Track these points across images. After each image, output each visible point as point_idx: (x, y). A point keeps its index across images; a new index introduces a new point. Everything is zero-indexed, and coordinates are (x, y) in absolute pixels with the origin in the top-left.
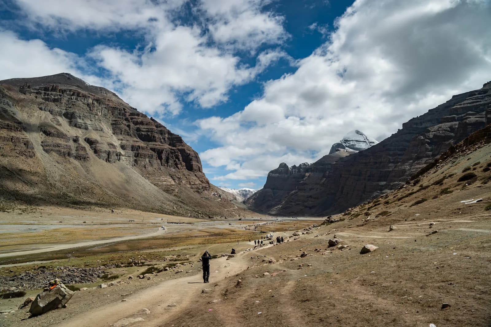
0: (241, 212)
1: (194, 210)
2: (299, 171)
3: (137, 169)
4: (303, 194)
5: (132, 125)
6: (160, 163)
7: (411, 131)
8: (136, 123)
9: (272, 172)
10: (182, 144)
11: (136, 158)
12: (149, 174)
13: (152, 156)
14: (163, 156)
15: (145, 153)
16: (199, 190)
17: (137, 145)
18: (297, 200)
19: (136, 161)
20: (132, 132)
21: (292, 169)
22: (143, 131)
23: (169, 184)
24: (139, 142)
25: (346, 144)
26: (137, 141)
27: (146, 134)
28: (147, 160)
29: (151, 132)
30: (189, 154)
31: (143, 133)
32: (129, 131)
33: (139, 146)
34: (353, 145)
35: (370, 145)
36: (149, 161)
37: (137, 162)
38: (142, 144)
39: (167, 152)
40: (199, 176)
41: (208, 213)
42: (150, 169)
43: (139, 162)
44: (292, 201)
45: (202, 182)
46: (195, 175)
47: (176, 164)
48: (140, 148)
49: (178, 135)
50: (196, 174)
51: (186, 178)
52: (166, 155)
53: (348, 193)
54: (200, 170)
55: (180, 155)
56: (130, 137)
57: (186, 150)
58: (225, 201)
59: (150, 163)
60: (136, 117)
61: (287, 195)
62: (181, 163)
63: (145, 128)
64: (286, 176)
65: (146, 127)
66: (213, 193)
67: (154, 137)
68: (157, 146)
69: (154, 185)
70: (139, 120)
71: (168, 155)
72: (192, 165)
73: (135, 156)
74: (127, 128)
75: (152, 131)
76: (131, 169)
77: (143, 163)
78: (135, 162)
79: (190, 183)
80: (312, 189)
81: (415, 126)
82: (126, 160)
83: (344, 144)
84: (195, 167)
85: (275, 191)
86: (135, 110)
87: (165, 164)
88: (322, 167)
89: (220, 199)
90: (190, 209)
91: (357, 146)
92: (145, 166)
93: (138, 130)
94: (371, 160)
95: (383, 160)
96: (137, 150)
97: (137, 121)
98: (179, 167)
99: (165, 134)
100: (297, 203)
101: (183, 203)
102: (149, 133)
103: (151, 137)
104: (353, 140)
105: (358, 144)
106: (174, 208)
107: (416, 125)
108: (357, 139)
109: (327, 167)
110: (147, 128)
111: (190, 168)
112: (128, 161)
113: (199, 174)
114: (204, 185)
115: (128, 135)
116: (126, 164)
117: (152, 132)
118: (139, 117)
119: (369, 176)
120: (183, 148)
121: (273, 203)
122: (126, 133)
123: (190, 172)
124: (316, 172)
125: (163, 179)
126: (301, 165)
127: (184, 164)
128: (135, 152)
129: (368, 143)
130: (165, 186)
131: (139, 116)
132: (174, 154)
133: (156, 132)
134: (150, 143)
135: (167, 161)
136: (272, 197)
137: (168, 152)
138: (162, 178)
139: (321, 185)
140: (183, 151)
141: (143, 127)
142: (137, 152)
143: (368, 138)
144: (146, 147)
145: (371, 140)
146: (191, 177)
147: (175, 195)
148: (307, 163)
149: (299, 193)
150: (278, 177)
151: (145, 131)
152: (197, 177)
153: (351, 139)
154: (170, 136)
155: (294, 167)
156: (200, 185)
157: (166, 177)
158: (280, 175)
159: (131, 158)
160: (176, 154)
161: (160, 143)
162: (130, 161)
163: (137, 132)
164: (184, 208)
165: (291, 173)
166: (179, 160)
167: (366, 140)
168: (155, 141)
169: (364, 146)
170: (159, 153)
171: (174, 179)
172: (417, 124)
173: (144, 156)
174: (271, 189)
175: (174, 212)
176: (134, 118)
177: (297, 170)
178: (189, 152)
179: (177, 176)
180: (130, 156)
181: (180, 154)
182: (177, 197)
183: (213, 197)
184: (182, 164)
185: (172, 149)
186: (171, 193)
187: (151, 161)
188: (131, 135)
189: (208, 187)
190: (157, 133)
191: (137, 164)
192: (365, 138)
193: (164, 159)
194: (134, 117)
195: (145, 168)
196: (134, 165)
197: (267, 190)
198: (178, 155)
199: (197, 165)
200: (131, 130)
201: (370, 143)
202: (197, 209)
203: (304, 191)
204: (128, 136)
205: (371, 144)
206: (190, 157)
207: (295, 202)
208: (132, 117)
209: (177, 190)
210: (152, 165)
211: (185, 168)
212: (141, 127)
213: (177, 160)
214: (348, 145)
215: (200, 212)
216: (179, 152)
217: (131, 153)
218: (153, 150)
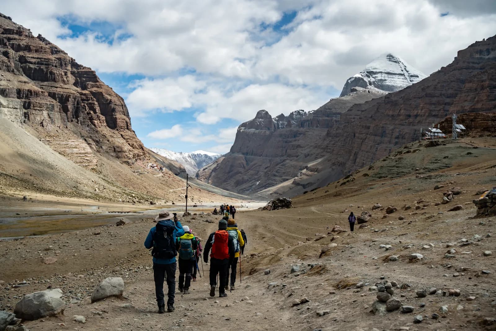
0: (194, 193)
1: (124, 193)
2: (289, 125)
3: (30, 128)
4: (293, 163)
5: (11, 52)
6: (66, 117)
7: (471, 65)
8: (18, 48)
9: (244, 125)
10: (97, 83)
11: (26, 111)
12: (50, 136)
13: (53, 106)
14: (69, 107)
15: (40, 102)
16: (129, 160)
17: (27, 88)
18: (284, 173)
19: (26, 115)
20: (13, 64)
21: (278, 121)
22: (31, 63)
23: (83, 151)
24: (28, 83)
25: (369, 79)
26: (25, 82)
27: (38, 68)
28: (45, 113)
29: (46, 65)
30: (111, 101)
31: (32, 66)
32: (9, 63)
33: (30, 91)
34: (381, 80)
35: (411, 81)
36: (48, 115)
37: (29, 116)
38: (32, 86)
39: (75, 99)
40: (128, 137)
41: (145, 196)
42: (50, 127)
43: (32, 117)
44: (277, 174)
45: (132, 146)
46: (122, 135)
47: (91, 119)
48: (31, 95)
49: (90, 68)
50: (122, 133)
51: (108, 141)
52: (74, 105)
53: (363, 163)
54: (128, 126)
55: (96, 103)
56: (13, 74)
57: (104, 94)
58: (169, 177)
59: (50, 118)
60: (17, 37)
61: (269, 165)
62: (98, 117)
63: (35, 58)
64: (268, 132)
65: (35, 55)
66: (150, 164)
67: (51, 73)
68: (58, 90)
69: (60, 153)
70: (23, 43)
71: (78, 104)
72: (116, 118)
73: (24, 107)
74: (5, 59)
75: (47, 63)
76: (20, 128)
77: (39, 119)
78: (25, 117)
79: (115, 149)
80: (308, 155)
81: (478, 56)
82: (10, 113)
83: (366, 79)
84: (120, 123)
85: (248, 157)
86: (7, 21)
87: (73, 120)
88: (327, 118)
89: (161, 174)
90: (119, 190)
91: (388, 83)
92: (42, 123)
93: (22, 60)
94: (402, 111)
95: (420, 111)
96: (27, 97)
97: (19, 45)
98: (96, 124)
99: (65, 64)
100: (284, 177)
101: (106, 181)
102: (43, 67)
103: (47, 73)
104: (381, 72)
105: (390, 79)
106: (95, 190)
107: (480, 55)
108: (388, 71)
109: (334, 118)
110: (38, 58)
111: (112, 124)
112: (14, 116)
113: (127, 133)
114: (136, 151)
115: (9, 71)
116: (10, 120)
117: (48, 65)
118: (22, 38)
119: (397, 138)
120: (100, 90)
121: (246, 177)
122: (4, 68)
123: (113, 131)
124: (317, 127)
125: (73, 143)
126: (292, 114)
127: (103, 118)
128: (23, 100)
129: (408, 77)
130: (76, 155)
131: (21, 35)
132: (86, 102)
133: (54, 64)
134: (46, 83)
135: (76, 115)
136: (244, 167)
137: (77, 100)
138: (70, 143)
139: (322, 148)
140: (98, 96)
141: (30, 56)
142: (27, 101)
143: (407, 69)
144: (42, 92)
145: (413, 72)
146: (116, 139)
147: (92, 169)
148: (303, 111)
149: (288, 161)
150: (254, 133)
151: (35, 63)
152: (124, 139)
153: (378, 71)
154: (75, 70)
155: (281, 117)
156: (131, 153)
157: (77, 141)
158: (257, 131)
159: (18, 110)
160: (90, 101)
161: (62, 85)
162: (17, 115)
163: (22, 63)
164: (109, 188)
165: (277, 127)
166: (95, 112)
167: (405, 72)
168: (54, 80)
169: (400, 83)
170: (63, 100)
171: (89, 144)
172: (481, 52)
173: (40, 107)
174: (243, 154)
175: (97, 195)
176: (12, 39)
177: (286, 123)
178: (109, 97)
179: (95, 138)
180: (16, 107)
181: (97, 101)
182: (96, 171)
183: (151, 170)
184: (101, 118)
185: (81, 94)
186: (86, 166)
187: (51, 116)
188: (13, 71)
189: (142, 154)
190: (56, 66)
191: (29, 119)
192: (403, 69)
193: (71, 110)
194: (11, 36)
195: (43, 126)
196: (24, 122)
197: (236, 155)
198: (94, 104)
199: (124, 119)
200: (11, 60)
201: (412, 76)
202: (129, 191)
203: (295, 158)
204: (7, 73)
205: (412, 79)
206: (113, 106)
207: (281, 177)
208: (9, 36)
209: (95, 161)
210: (53, 122)
211: (105, 124)
212: (28, 55)
213: (92, 112)
214: (372, 80)
215: (133, 195)
216: (95, 99)
217: (18, 103)
218: (53, 95)
